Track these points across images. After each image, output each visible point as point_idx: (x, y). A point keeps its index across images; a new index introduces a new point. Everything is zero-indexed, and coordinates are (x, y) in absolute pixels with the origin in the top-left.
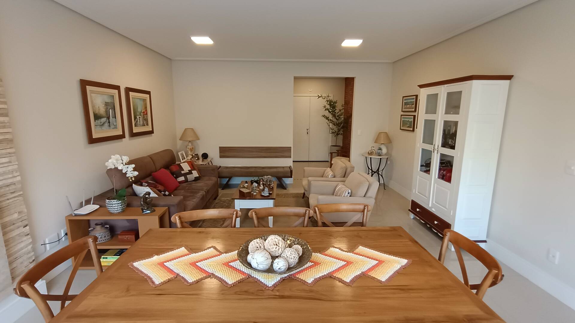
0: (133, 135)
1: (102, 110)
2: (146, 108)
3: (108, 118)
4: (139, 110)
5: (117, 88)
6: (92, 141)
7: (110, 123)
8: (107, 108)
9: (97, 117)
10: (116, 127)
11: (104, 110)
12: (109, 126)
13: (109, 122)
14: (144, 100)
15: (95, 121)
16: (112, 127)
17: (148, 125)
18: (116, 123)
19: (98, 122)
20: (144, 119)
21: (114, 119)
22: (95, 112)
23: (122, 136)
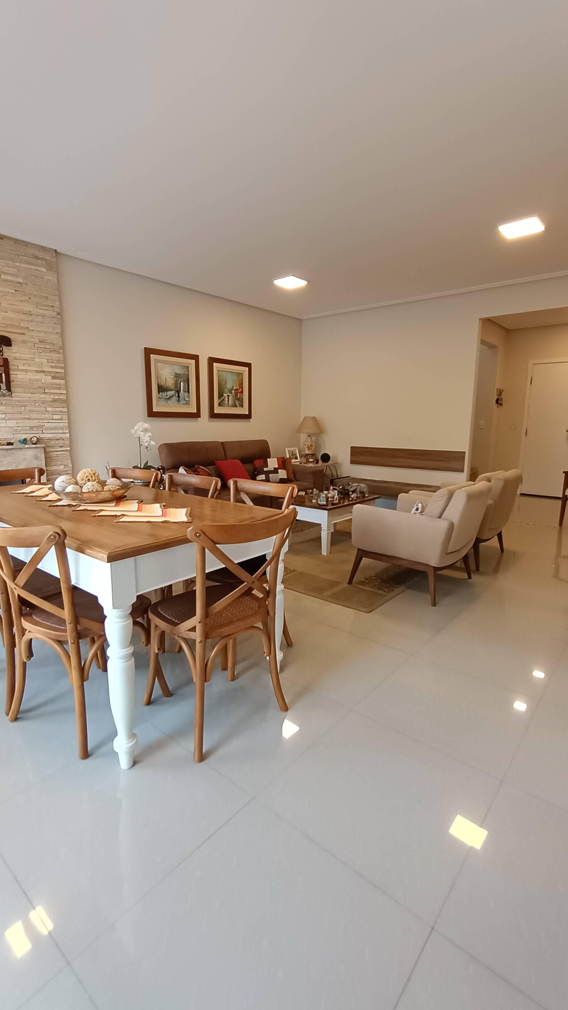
0: (213, 416)
1: (170, 382)
2: (241, 384)
3: (178, 392)
4: (229, 386)
5: (196, 358)
6: (151, 414)
7: (180, 398)
8: (177, 381)
9: (161, 389)
10: (187, 403)
11: (173, 382)
12: (179, 401)
13: (179, 396)
14: (240, 375)
15: (159, 393)
16: (182, 402)
17: (242, 406)
18: (189, 398)
19: (164, 394)
20: (237, 399)
21: (186, 394)
22: (160, 384)
23: (197, 415)
